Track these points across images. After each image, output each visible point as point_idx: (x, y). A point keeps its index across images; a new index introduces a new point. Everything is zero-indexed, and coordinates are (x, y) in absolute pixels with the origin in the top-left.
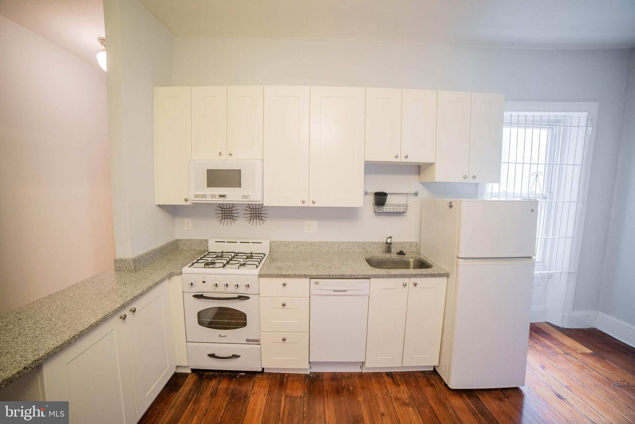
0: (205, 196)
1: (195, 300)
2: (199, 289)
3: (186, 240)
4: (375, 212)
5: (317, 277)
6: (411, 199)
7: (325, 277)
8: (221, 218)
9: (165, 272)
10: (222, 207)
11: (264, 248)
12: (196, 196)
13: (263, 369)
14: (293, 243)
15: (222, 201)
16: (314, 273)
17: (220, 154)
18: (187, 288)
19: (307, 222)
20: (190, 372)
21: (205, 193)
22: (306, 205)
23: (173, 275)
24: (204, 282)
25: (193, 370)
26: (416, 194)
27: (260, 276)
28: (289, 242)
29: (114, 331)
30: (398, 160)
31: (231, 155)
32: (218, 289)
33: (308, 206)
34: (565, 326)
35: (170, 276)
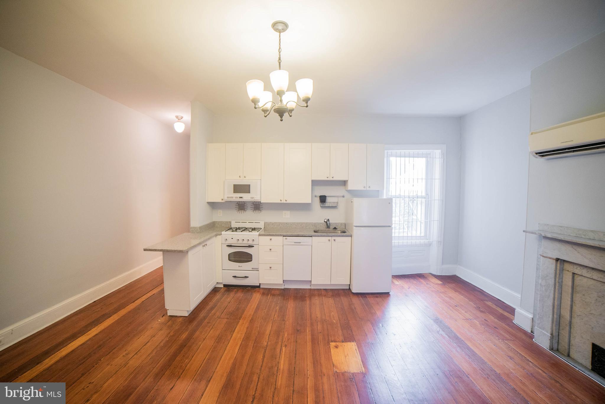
0: (232, 197)
1: (227, 247)
2: (230, 242)
3: (219, 222)
4: (321, 206)
5: (286, 235)
6: (341, 199)
7: (290, 236)
8: (238, 210)
9: (215, 233)
10: (239, 204)
11: (261, 225)
12: (228, 197)
13: (260, 284)
14: (277, 223)
15: (241, 200)
16: (285, 234)
17: (240, 177)
18: (224, 242)
19: (284, 212)
20: (222, 286)
21: (232, 196)
22: (282, 202)
23: (218, 235)
24: (232, 238)
25: (225, 286)
26: (343, 197)
27: (260, 235)
28: (275, 223)
29: (201, 251)
30: (328, 179)
31: (245, 177)
32: (239, 242)
33: (283, 202)
34: (439, 274)
35: (216, 235)
